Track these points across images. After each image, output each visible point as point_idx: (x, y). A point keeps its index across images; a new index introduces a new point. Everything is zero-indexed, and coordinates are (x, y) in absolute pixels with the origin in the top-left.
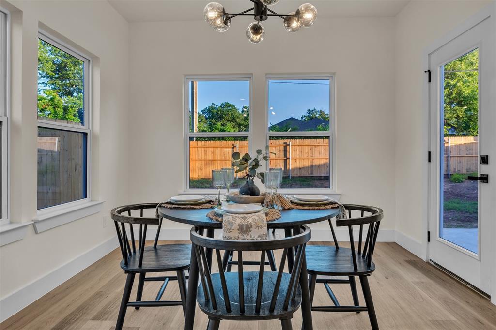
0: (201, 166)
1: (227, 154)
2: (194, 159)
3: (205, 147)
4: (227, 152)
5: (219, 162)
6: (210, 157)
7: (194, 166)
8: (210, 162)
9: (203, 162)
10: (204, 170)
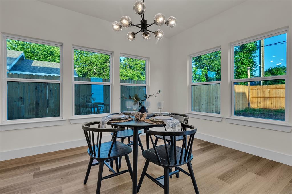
0: (260, 100)
1: (282, 93)
2: (255, 96)
3: (263, 89)
4: (282, 92)
5: (274, 98)
6: (267, 95)
7: (255, 100)
8: (267, 98)
9: (262, 99)
10: (262, 103)
